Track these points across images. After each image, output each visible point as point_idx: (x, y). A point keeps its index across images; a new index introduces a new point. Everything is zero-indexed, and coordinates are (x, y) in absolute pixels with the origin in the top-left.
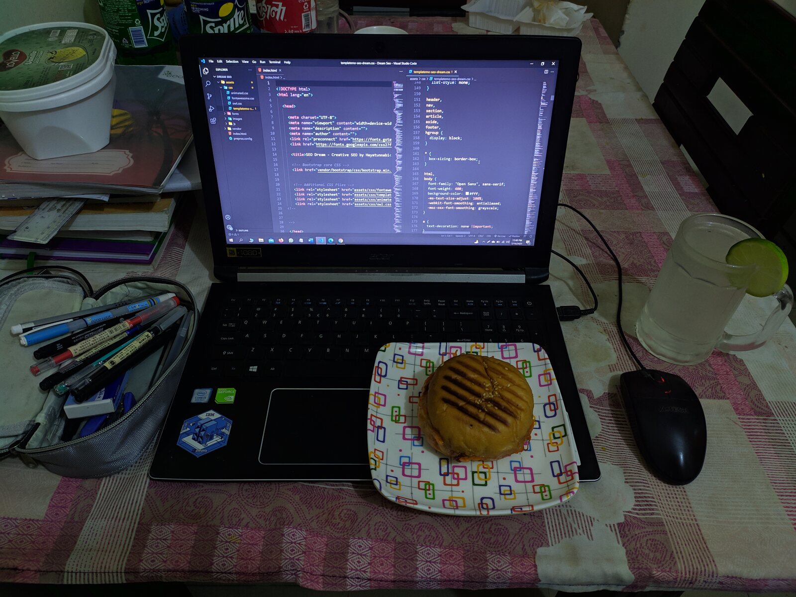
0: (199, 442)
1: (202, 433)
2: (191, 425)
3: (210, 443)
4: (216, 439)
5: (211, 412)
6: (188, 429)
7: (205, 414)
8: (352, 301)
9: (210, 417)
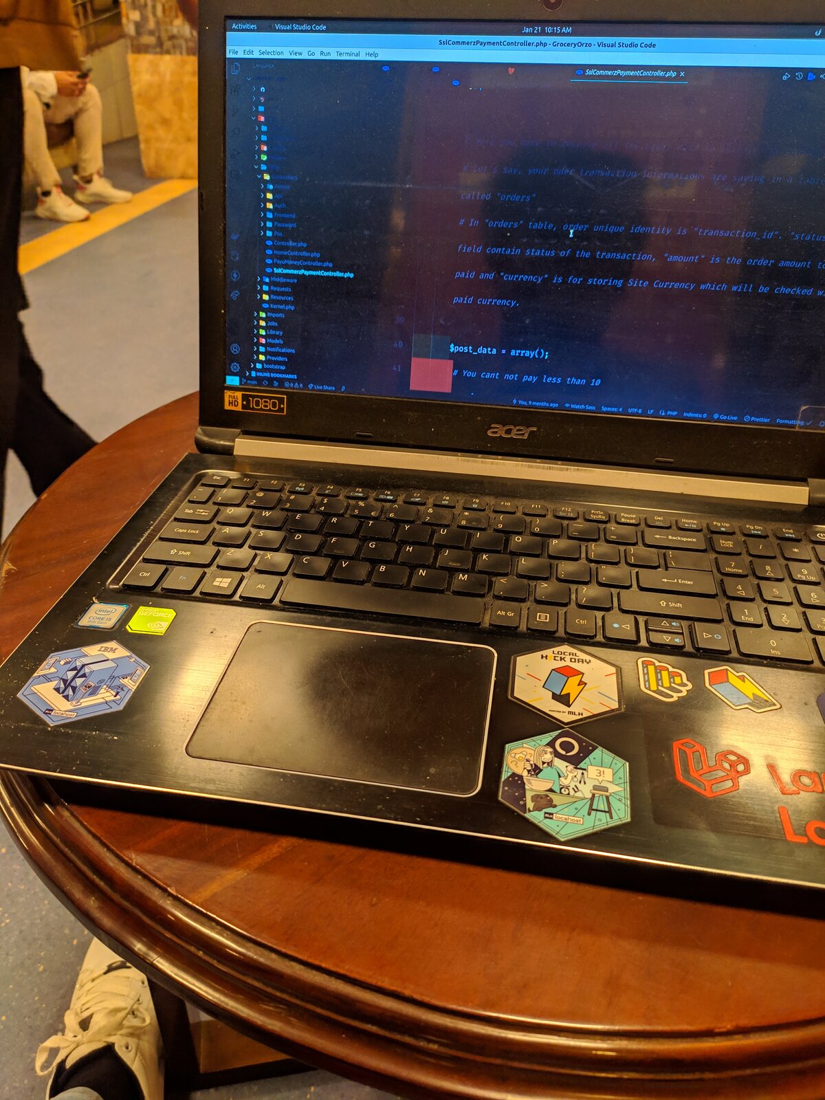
0: (66, 697)
1: (79, 681)
2: (62, 663)
3: (87, 702)
4: (105, 695)
5: (113, 644)
6: (53, 670)
7: (98, 647)
8: (445, 500)
9: (105, 653)
